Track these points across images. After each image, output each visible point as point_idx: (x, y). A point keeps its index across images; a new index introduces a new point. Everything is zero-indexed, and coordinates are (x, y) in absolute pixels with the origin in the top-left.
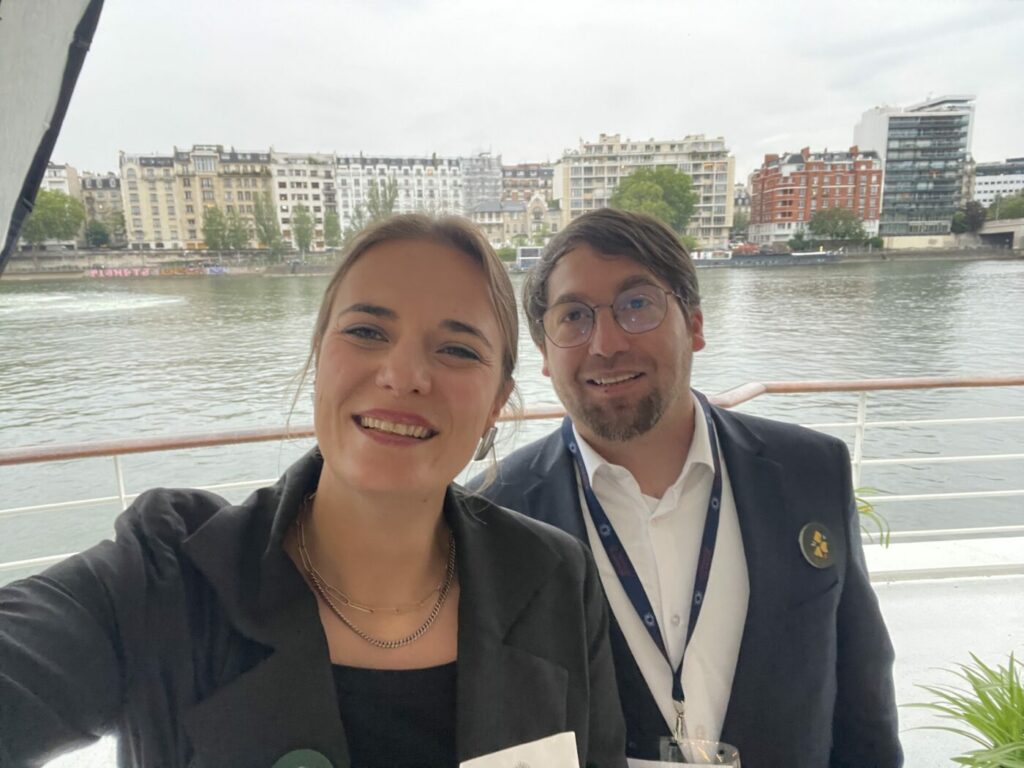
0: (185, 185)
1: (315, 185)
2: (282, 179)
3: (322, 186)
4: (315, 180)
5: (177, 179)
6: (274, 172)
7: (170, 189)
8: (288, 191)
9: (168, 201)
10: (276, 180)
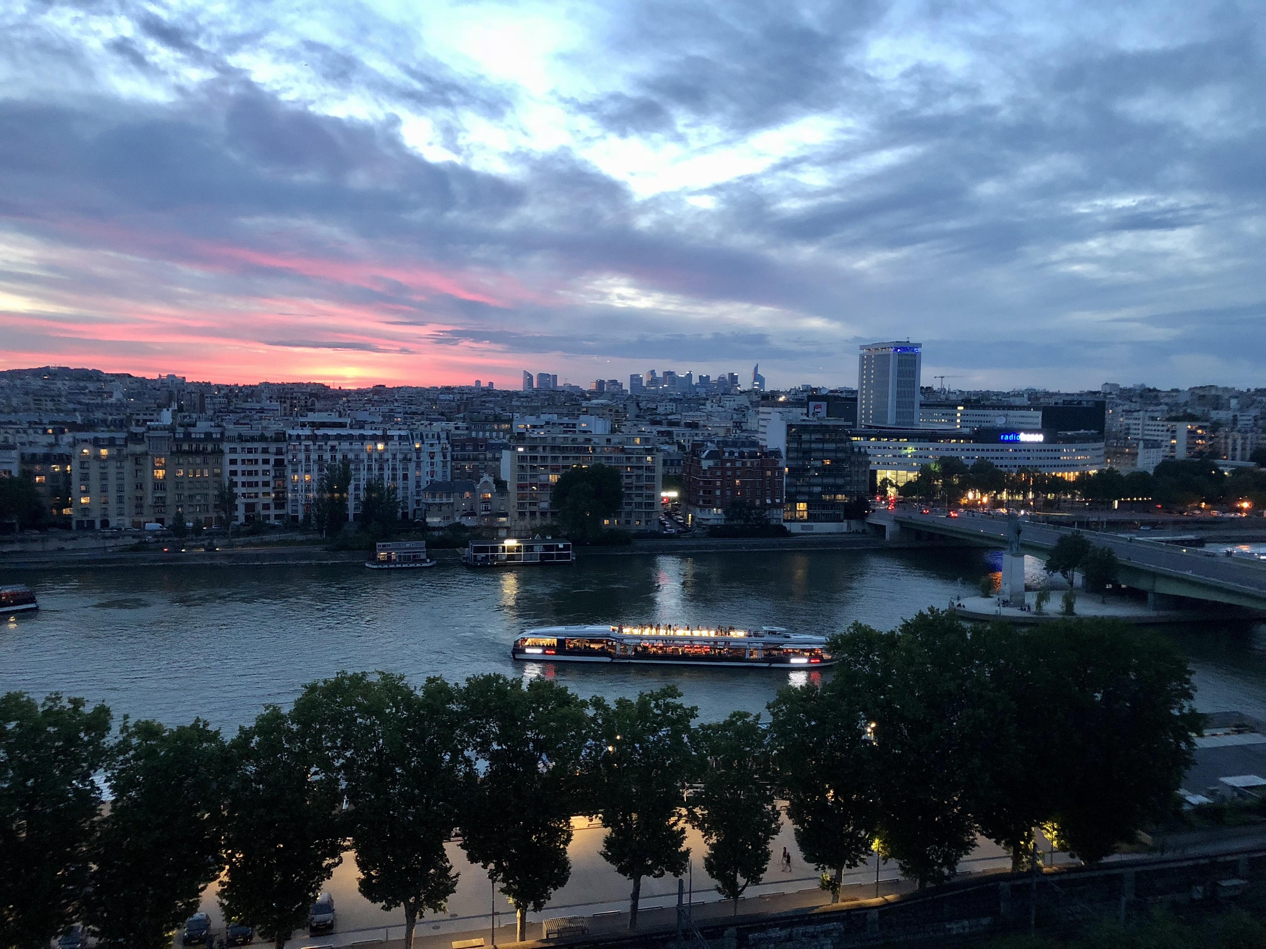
0: (137, 464)
1: (266, 462)
2: (233, 456)
3: (272, 462)
4: (266, 456)
5: (130, 457)
6: (227, 450)
7: (123, 467)
8: (239, 468)
9: (117, 479)
10: (228, 457)
